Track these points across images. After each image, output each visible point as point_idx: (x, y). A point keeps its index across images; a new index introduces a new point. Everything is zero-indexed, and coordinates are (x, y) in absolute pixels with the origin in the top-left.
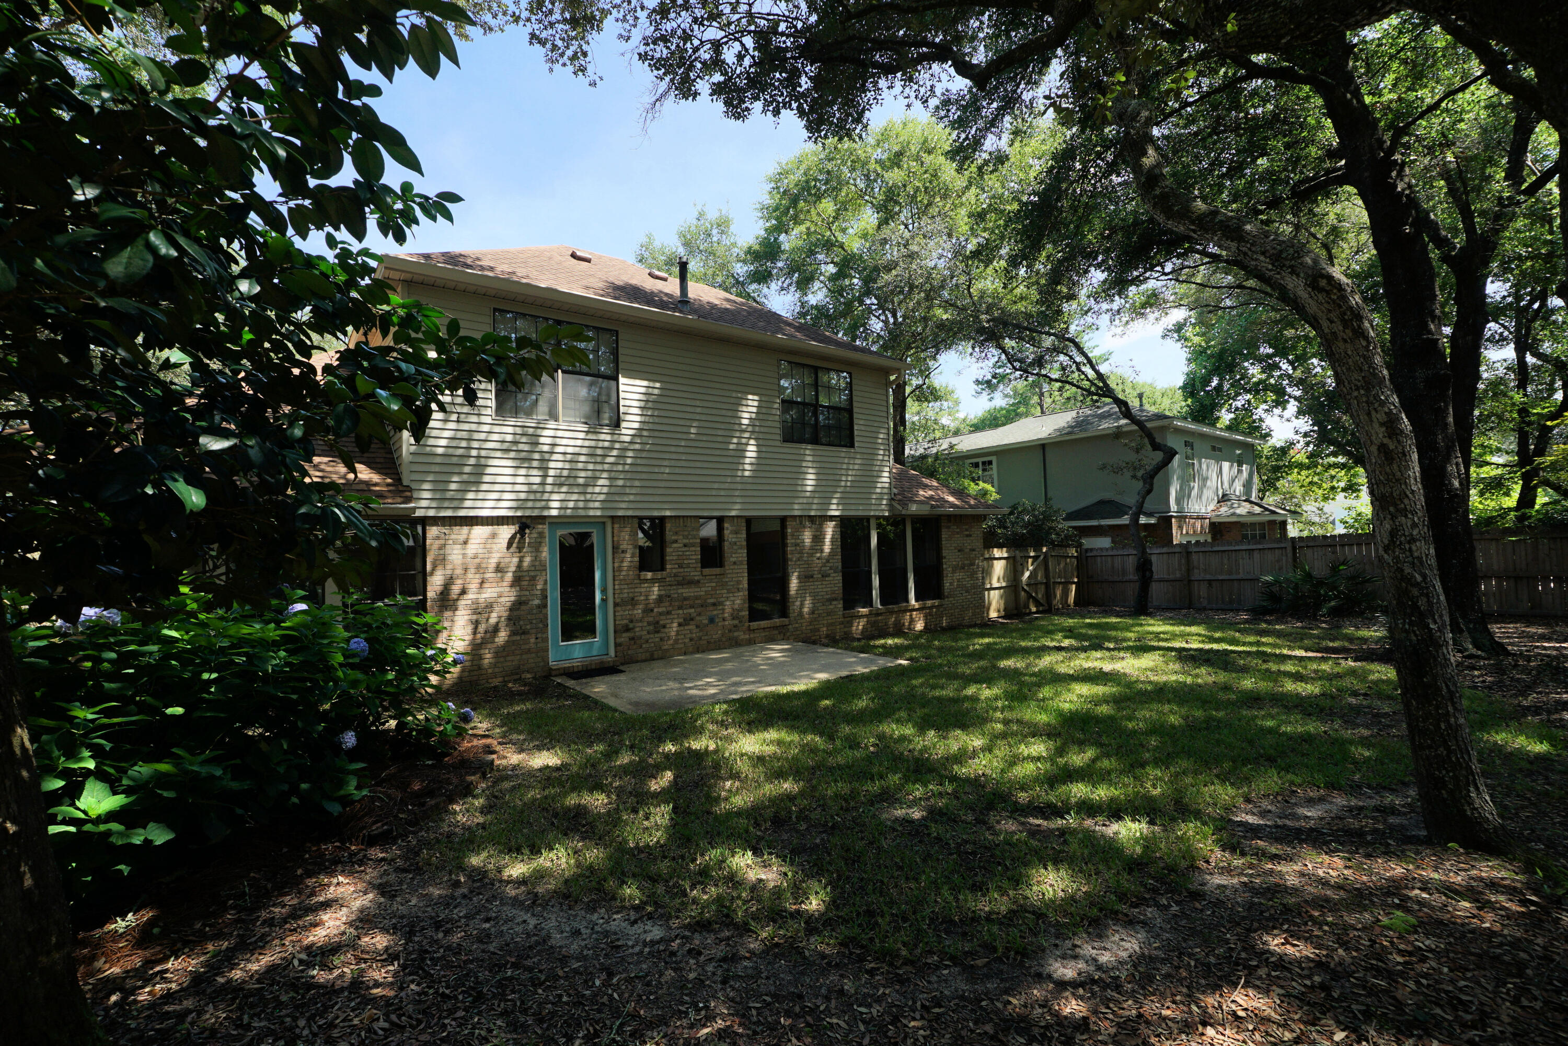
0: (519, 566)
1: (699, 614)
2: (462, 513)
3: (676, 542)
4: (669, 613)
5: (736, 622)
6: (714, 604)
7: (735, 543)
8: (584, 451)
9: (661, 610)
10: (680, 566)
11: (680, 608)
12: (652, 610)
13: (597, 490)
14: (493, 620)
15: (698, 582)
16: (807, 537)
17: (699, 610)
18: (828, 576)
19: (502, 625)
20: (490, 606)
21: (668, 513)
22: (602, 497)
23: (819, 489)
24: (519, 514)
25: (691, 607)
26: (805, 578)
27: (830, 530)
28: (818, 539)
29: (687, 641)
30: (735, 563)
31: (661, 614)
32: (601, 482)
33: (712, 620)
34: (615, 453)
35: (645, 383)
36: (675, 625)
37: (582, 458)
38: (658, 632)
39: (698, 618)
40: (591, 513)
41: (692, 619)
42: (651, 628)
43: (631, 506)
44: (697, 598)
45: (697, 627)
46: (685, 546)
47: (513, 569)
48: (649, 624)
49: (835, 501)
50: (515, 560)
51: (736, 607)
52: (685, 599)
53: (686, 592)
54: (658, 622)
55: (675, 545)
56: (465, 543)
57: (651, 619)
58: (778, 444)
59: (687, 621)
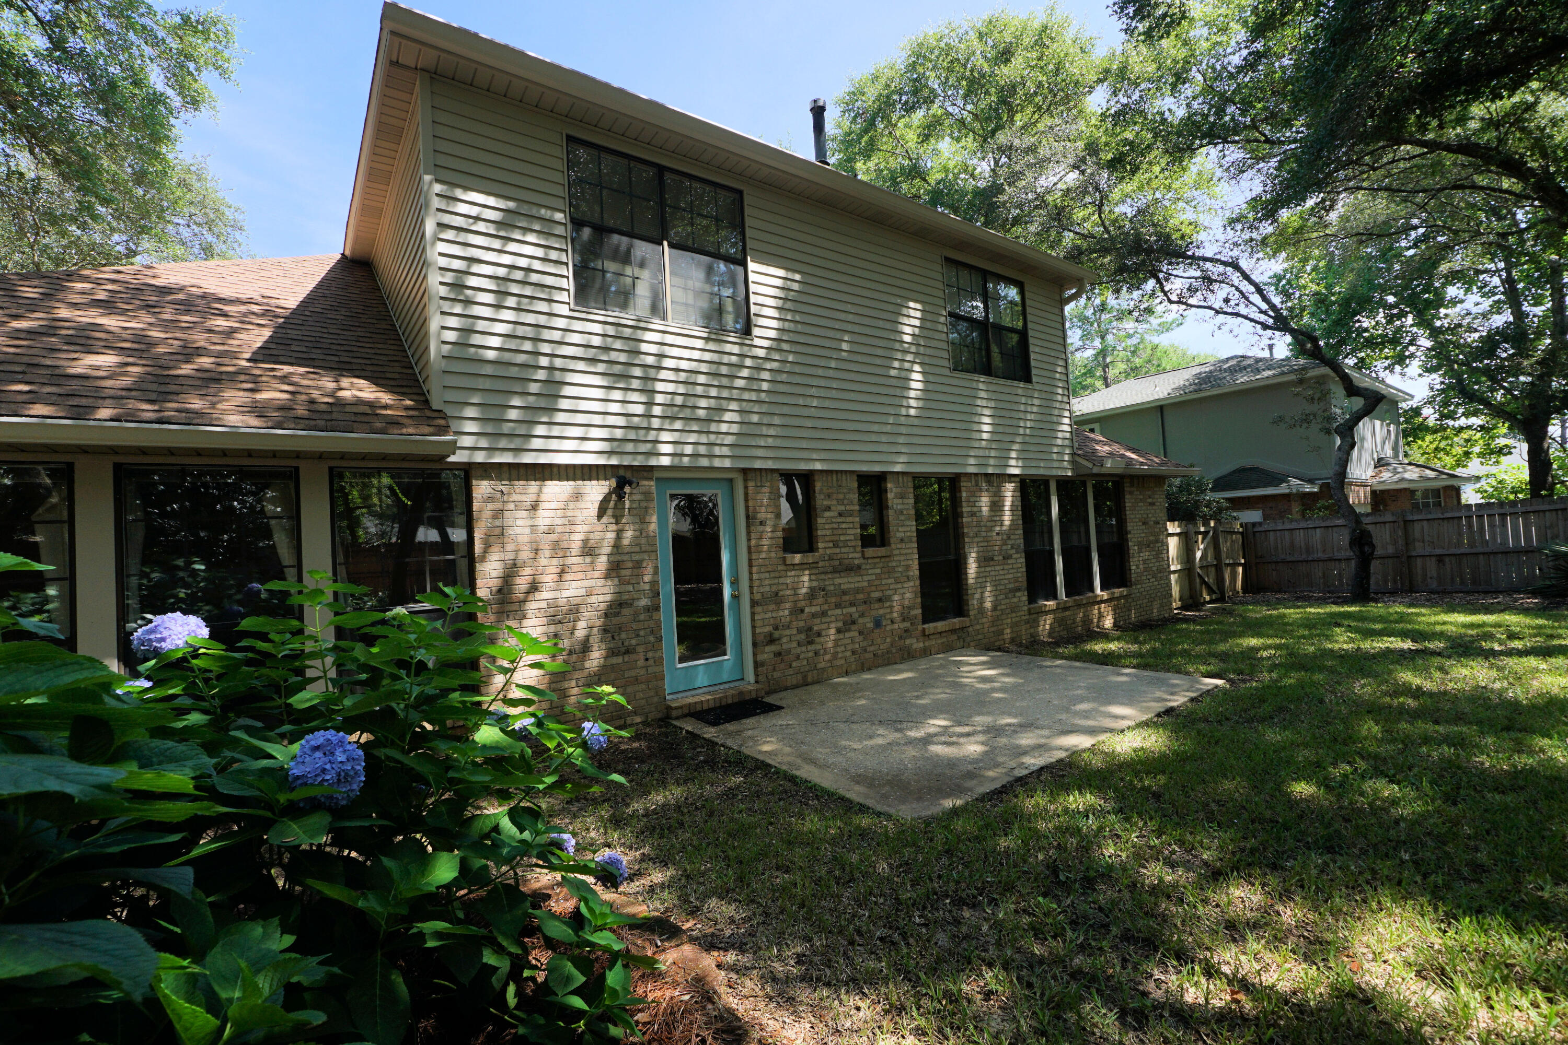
0: (617, 546)
1: (862, 615)
2: (528, 458)
3: (828, 508)
4: (824, 614)
5: (907, 625)
6: (880, 600)
7: (901, 512)
8: (704, 368)
9: (814, 609)
10: (836, 546)
11: (838, 606)
12: (802, 611)
13: (724, 428)
14: (580, 633)
15: (859, 567)
16: (984, 502)
17: (861, 608)
18: (1010, 557)
19: (595, 640)
20: (574, 611)
21: (818, 466)
22: (729, 440)
23: (996, 437)
24: (614, 461)
25: (852, 604)
26: (985, 560)
27: (1009, 492)
28: (996, 506)
29: (849, 654)
30: (902, 540)
31: (814, 615)
32: (728, 416)
33: (878, 623)
34: (745, 373)
35: (781, 273)
36: (833, 631)
37: (702, 379)
38: (811, 643)
39: (861, 621)
40: (717, 463)
41: (853, 622)
42: (803, 636)
43: (770, 454)
44: (858, 591)
45: (861, 633)
46: (840, 515)
47: (607, 550)
48: (799, 631)
49: (1013, 455)
50: (611, 536)
51: (906, 603)
52: (844, 593)
53: (846, 582)
54: (810, 629)
55: (827, 514)
56: (534, 507)
57: (802, 624)
58: (947, 372)
59: (848, 624)
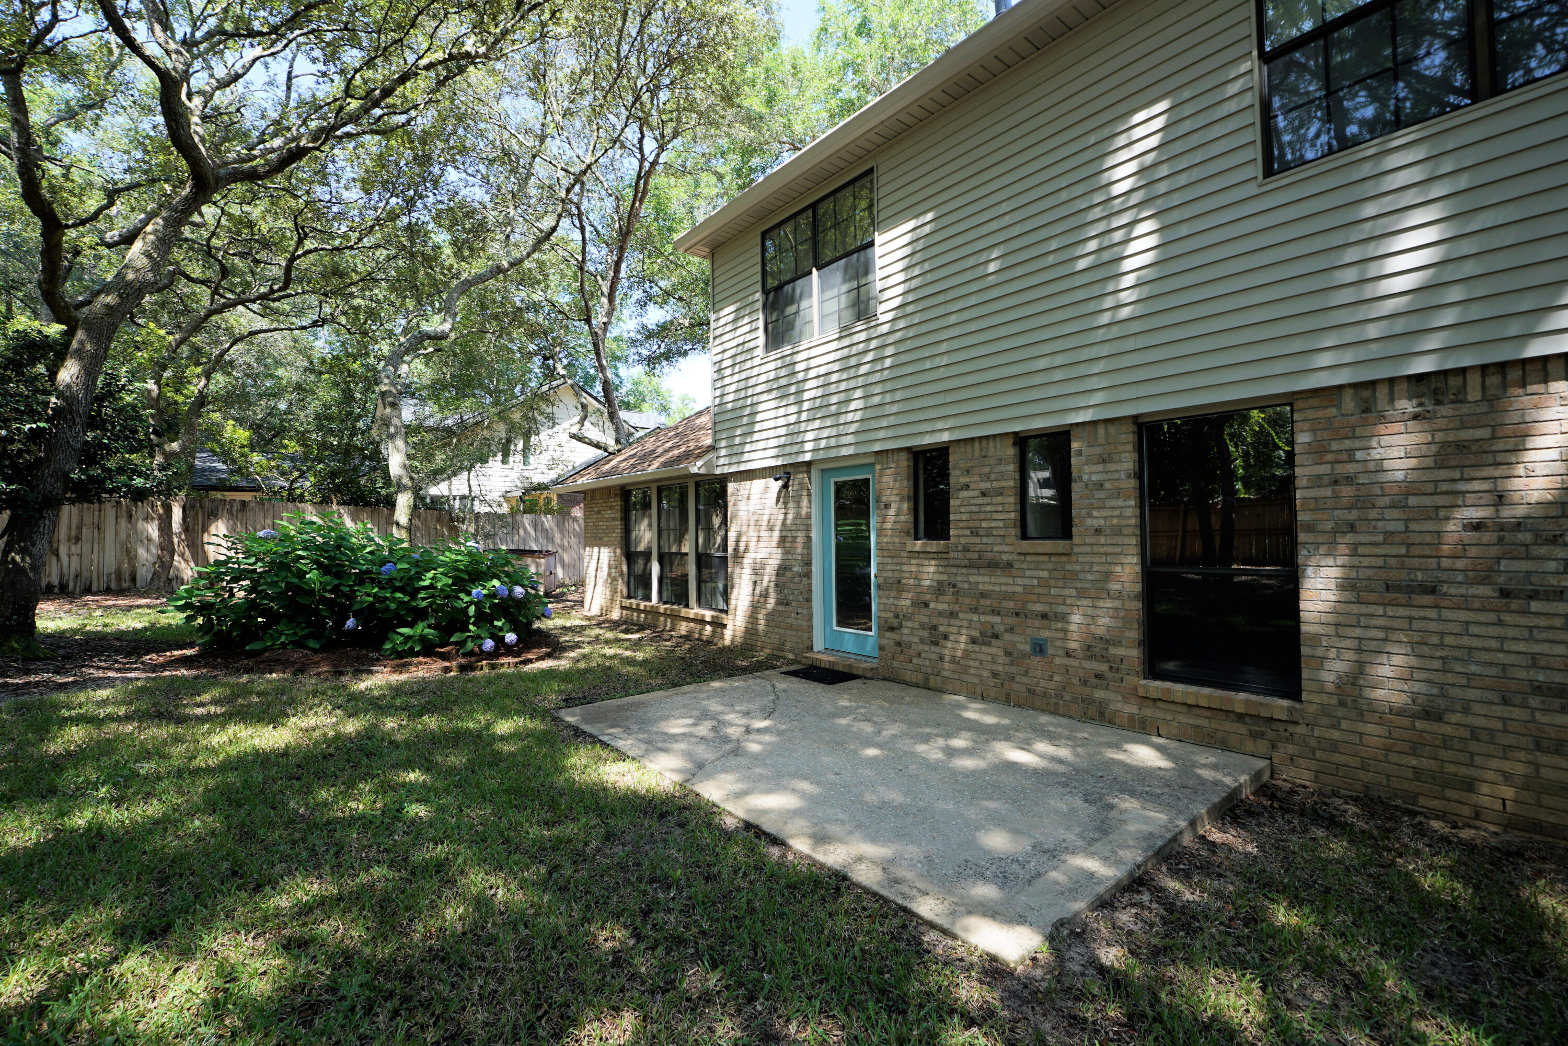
0: (784, 524)
1: (1011, 630)
2: (743, 467)
3: (967, 487)
4: (952, 615)
6: (1044, 616)
7: (1100, 486)
8: (836, 367)
9: (940, 607)
10: (975, 533)
11: (974, 610)
12: (926, 605)
13: (850, 417)
14: (765, 584)
15: (1010, 565)
16: (1399, 447)
17: (1011, 620)
19: (771, 591)
22: (853, 428)
24: (779, 462)
25: (995, 612)
26: (1377, 586)
29: (986, 674)
30: (1098, 531)
31: (940, 614)
32: (853, 406)
33: (1039, 648)
34: (870, 357)
36: (963, 639)
37: (835, 377)
38: (936, 644)
39: (1008, 636)
40: (844, 452)
41: (996, 636)
42: (925, 634)
43: (890, 433)
44: (1006, 596)
45: (1008, 653)
46: (984, 494)
47: (778, 528)
48: (923, 627)
50: (781, 517)
51: (1100, 631)
52: (983, 595)
53: (984, 581)
54: (935, 628)
55: (965, 494)
56: (748, 498)
57: (925, 619)
58: (1245, 190)
59: (987, 636)
